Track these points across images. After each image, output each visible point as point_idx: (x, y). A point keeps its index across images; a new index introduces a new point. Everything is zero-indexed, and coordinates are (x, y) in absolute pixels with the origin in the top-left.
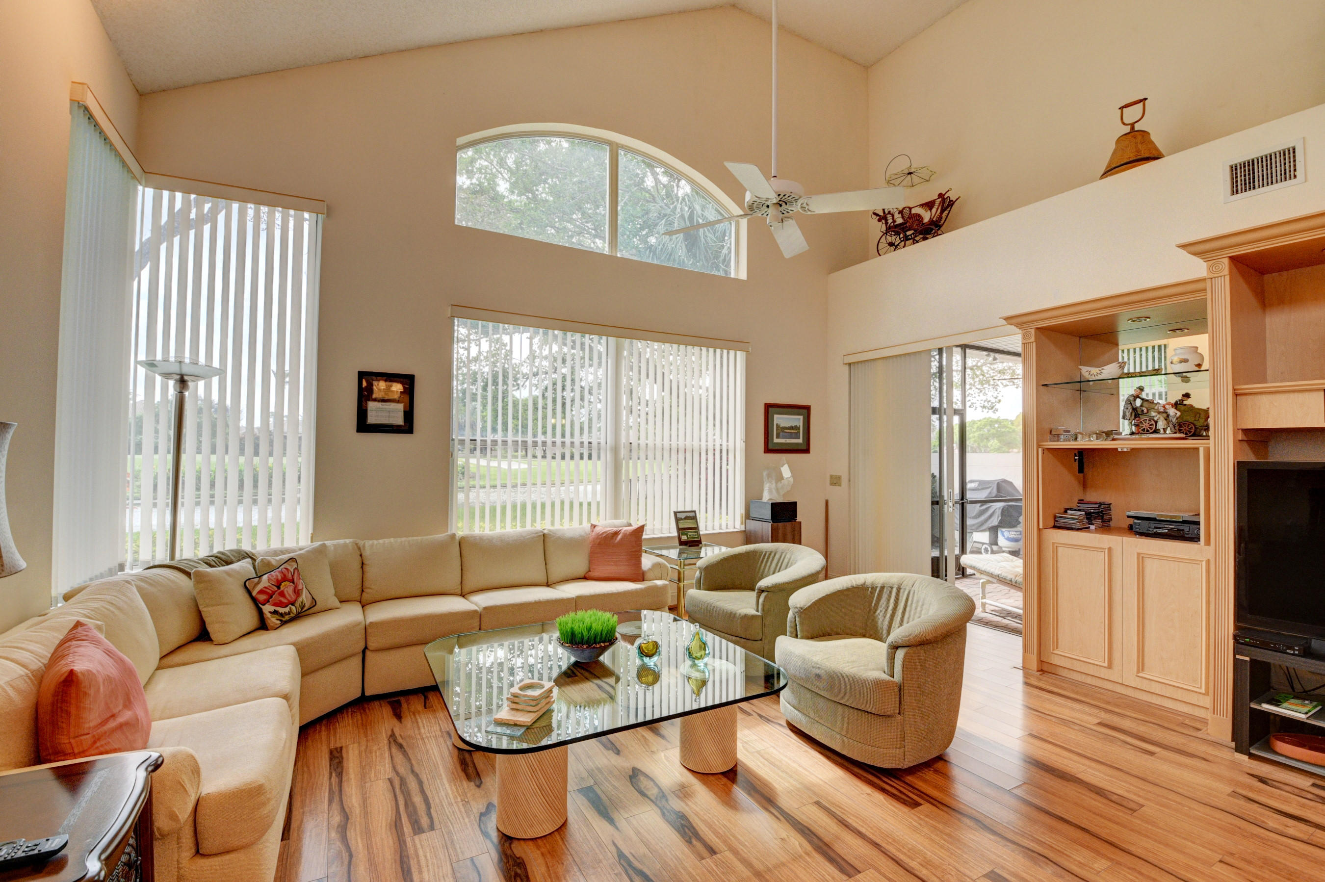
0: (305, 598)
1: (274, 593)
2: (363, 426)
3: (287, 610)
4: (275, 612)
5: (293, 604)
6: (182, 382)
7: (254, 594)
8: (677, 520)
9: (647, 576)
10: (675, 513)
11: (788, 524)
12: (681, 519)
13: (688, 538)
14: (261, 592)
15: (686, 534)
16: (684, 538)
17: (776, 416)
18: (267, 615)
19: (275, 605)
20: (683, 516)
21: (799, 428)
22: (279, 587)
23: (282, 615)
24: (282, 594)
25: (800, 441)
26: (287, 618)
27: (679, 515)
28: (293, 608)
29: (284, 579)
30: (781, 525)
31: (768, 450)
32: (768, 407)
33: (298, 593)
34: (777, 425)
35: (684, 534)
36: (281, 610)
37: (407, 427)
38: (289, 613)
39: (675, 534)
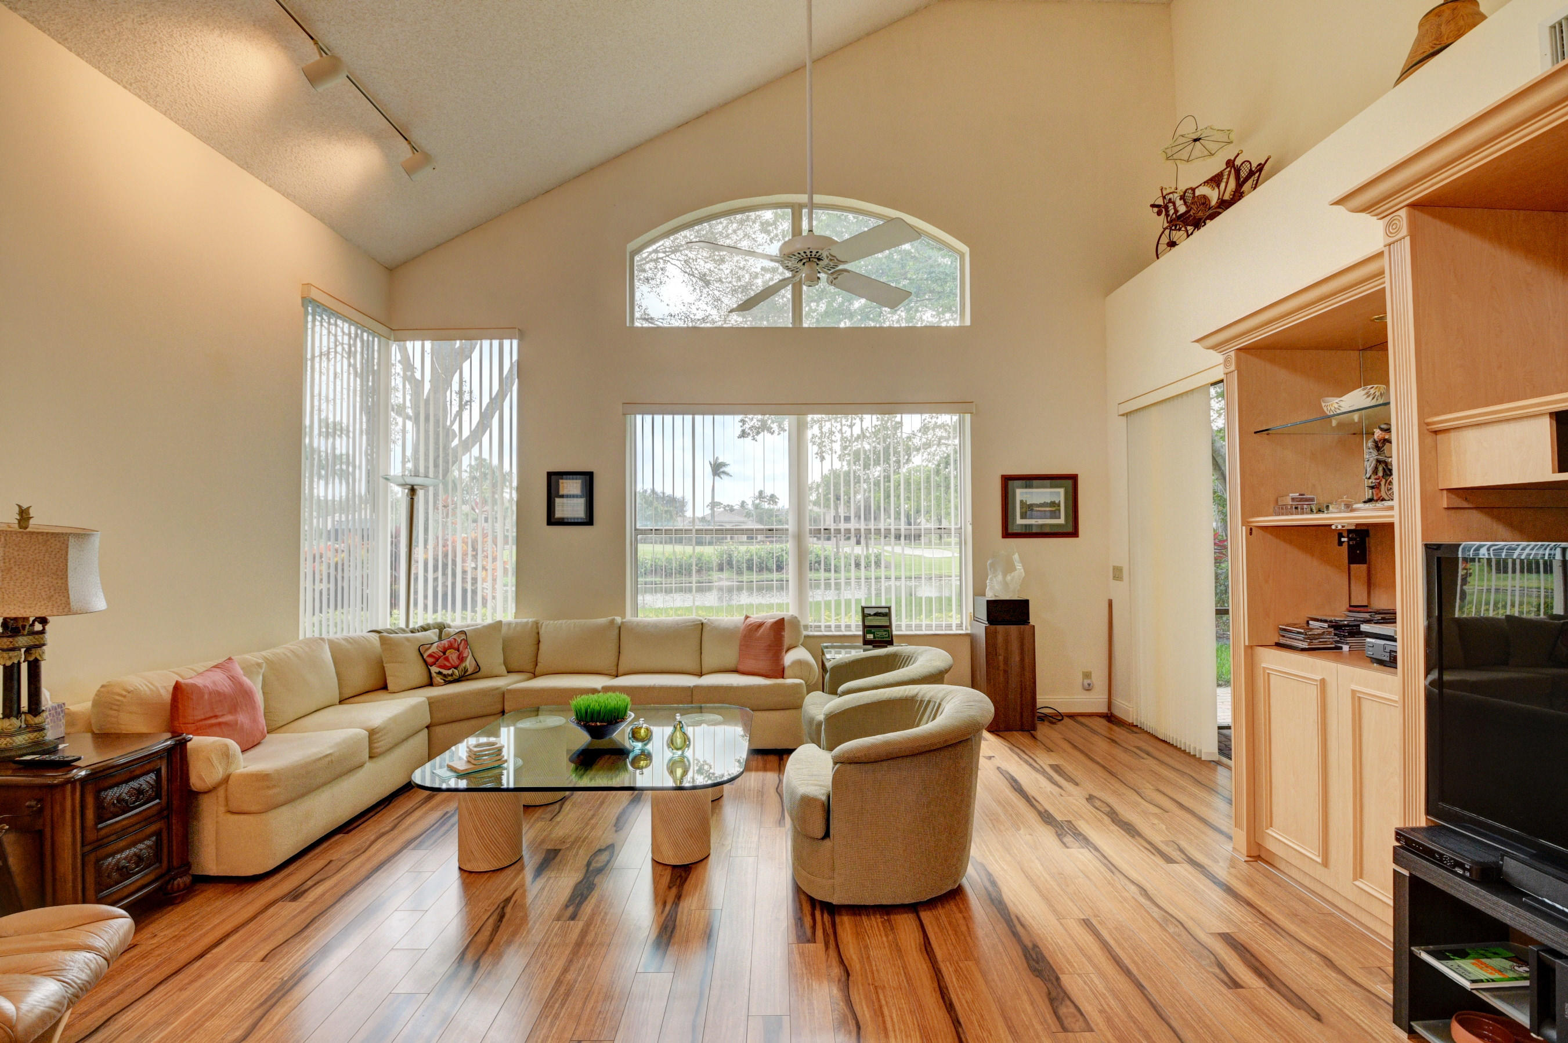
0: (469, 664)
1: (440, 657)
2: (552, 520)
3: (450, 672)
4: (440, 673)
5: (456, 668)
6: (413, 490)
7: (425, 656)
8: (865, 616)
9: (787, 672)
10: (863, 608)
11: (1013, 629)
12: (870, 615)
13: (874, 637)
14: (430, 656)
15: (873, 633)
16: (870, 637)
17: (1018, 491)
18: (434, 675)
19: (440, 667)
20: (872, 612)
21: (1059, 505)
22: (444, 653)
23: (445, 676)
24: (447, 659)
25: (1062, 521)
26: (450, 678)
27: (867, 611)
28: (456, 671)
29: (451, 647)
30: (1000, 628)
31: (1007, 534)
32: (1007, 481)
33: (462, 659)
34: (1021, 502)
35: (870, 632)
36: (445, 672)
37: (589, 520)
38: (452, 675)
39: (861, 633)
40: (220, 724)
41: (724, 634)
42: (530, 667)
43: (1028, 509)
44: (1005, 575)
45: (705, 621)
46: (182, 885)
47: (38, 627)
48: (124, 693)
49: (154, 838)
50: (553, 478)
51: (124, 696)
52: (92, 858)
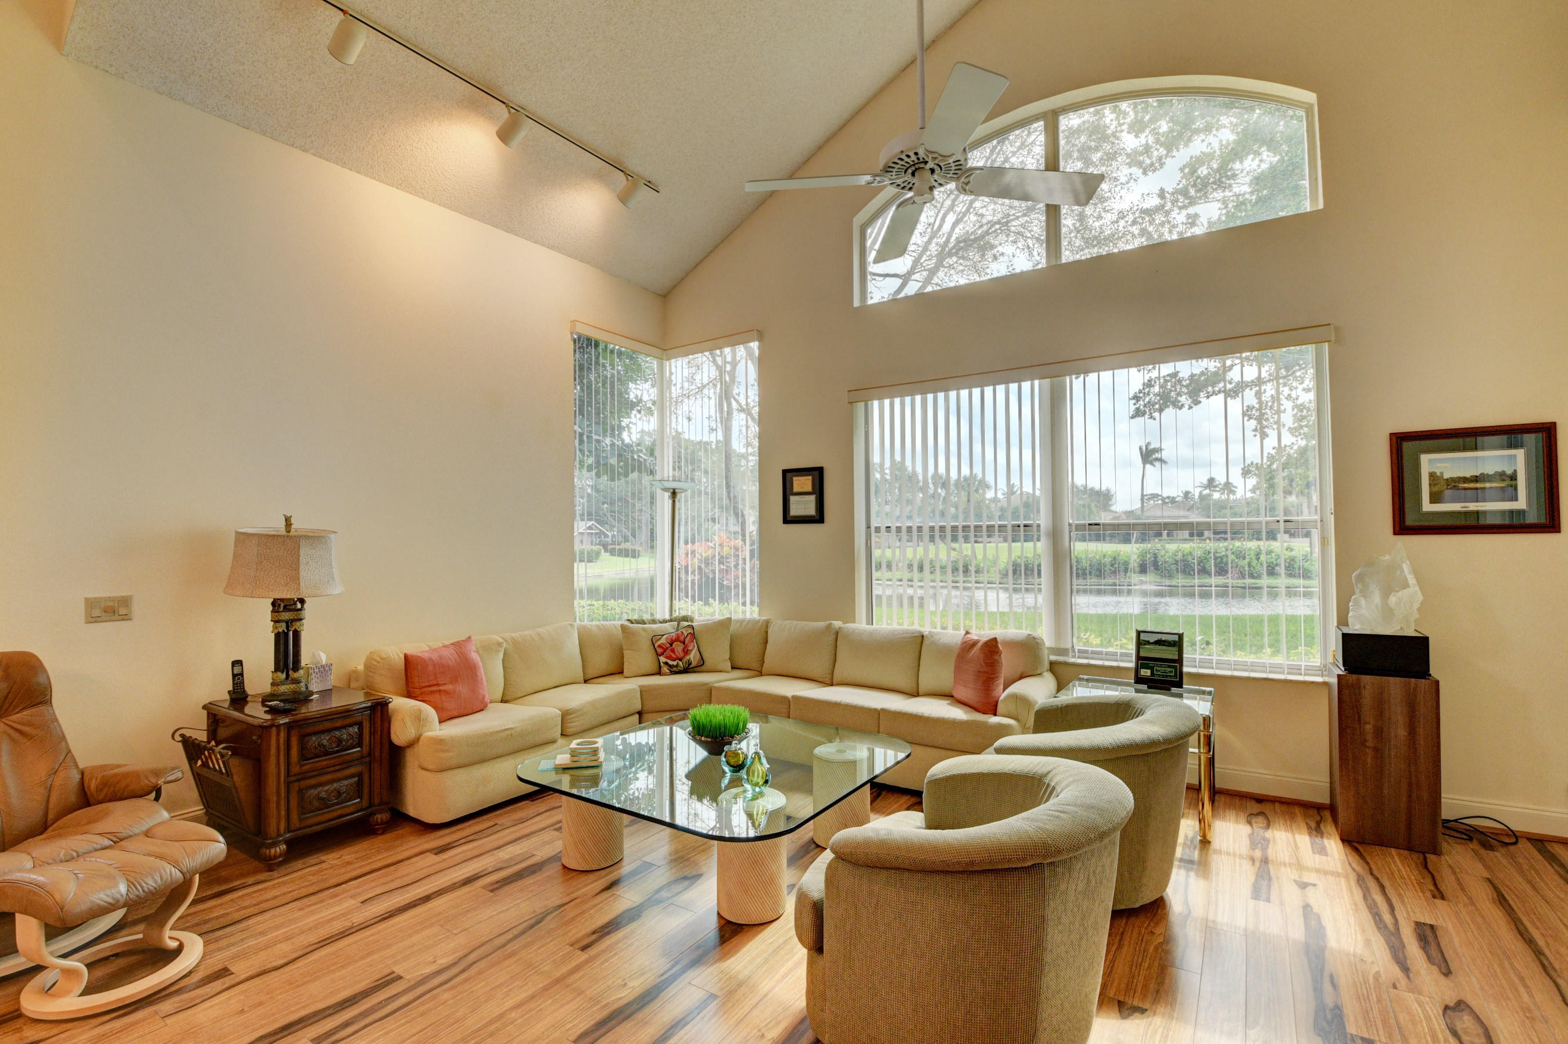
0: (693, 657)
1: (667, 648)
2: (788, 519)
3: (675, 663)
4: (666, 663)
5: (680, 660)
6: (674, 494)
7: (656, 646)
8: (1140, 643)
9: (1001, 708)
10: (1139, 633)
11: (1395, 685)
12: (1148, 643)
13: (1152, 673)
14: (660, 646)
15: (1152, 669)
16: (1146, 673)
17: (1425, 458)
18: (662, 664)
19: (667, 657)
20: (1153, 638)
21: (1513, 477)
22: (671, 645)
23: (670, 666)
24: (673, 651)
25: (1521, 506)
26: (675, 669)
27: (1143, 637)
28: (680, 663)
29: (677, 639)
30: (1367, 680)
31: (1402, 527)
32: (1400, 441)
33: (686, 652)
34: (1432, 476)
35: (1146, 667)
36: (671, 663)
37: (819, 518)
38: (677, 666)
39: (1132, 665)
40: (440, 691)
41: (942, 650)
42: (755, 665)
43: (1442, 488)
44: (1386, 594)
45: (926, 633)
46: (379, 820)
47: (299, 606)
48: (379, 659)
49: (356, 779)
50: (788, 475)
51: (378, 662)
52: (295, 787)
